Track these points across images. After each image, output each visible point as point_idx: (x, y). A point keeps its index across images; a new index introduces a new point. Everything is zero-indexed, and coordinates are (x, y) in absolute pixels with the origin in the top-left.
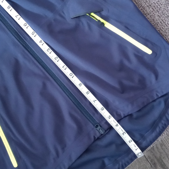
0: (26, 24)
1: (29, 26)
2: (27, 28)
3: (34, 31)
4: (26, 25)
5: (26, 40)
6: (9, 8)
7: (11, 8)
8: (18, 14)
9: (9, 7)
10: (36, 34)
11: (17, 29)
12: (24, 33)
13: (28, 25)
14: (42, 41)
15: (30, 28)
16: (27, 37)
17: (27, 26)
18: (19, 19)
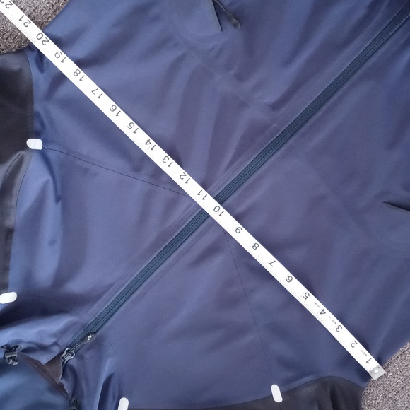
4: (115, 110)
6: (76, 74)
17: (116, 112)
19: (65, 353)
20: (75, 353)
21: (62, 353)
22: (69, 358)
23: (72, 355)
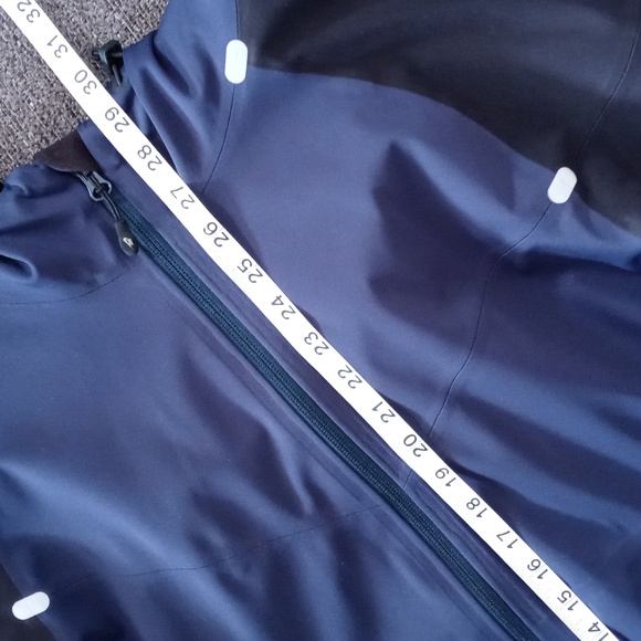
0: (536, 564)
1: (549, 569)
2: (540, 577)
3: (568, 589)
4: (537, 567)
5: (534, 623)
6: (472, 505)
7: (484, 504)
8: (508, 528)
9: (475, 502)
10: (575, 598)
11: (499, 584)
12: (525, 597)
13: (544, 566)
14: (601, 625)
15: (551, 576)
16: (539, 612)
17: (539, 572)
18: (510, 546)
19: (102, 180)
20: (100, 202)
21: (101, 173)
22: (91, 188)
23: (95, 194)
